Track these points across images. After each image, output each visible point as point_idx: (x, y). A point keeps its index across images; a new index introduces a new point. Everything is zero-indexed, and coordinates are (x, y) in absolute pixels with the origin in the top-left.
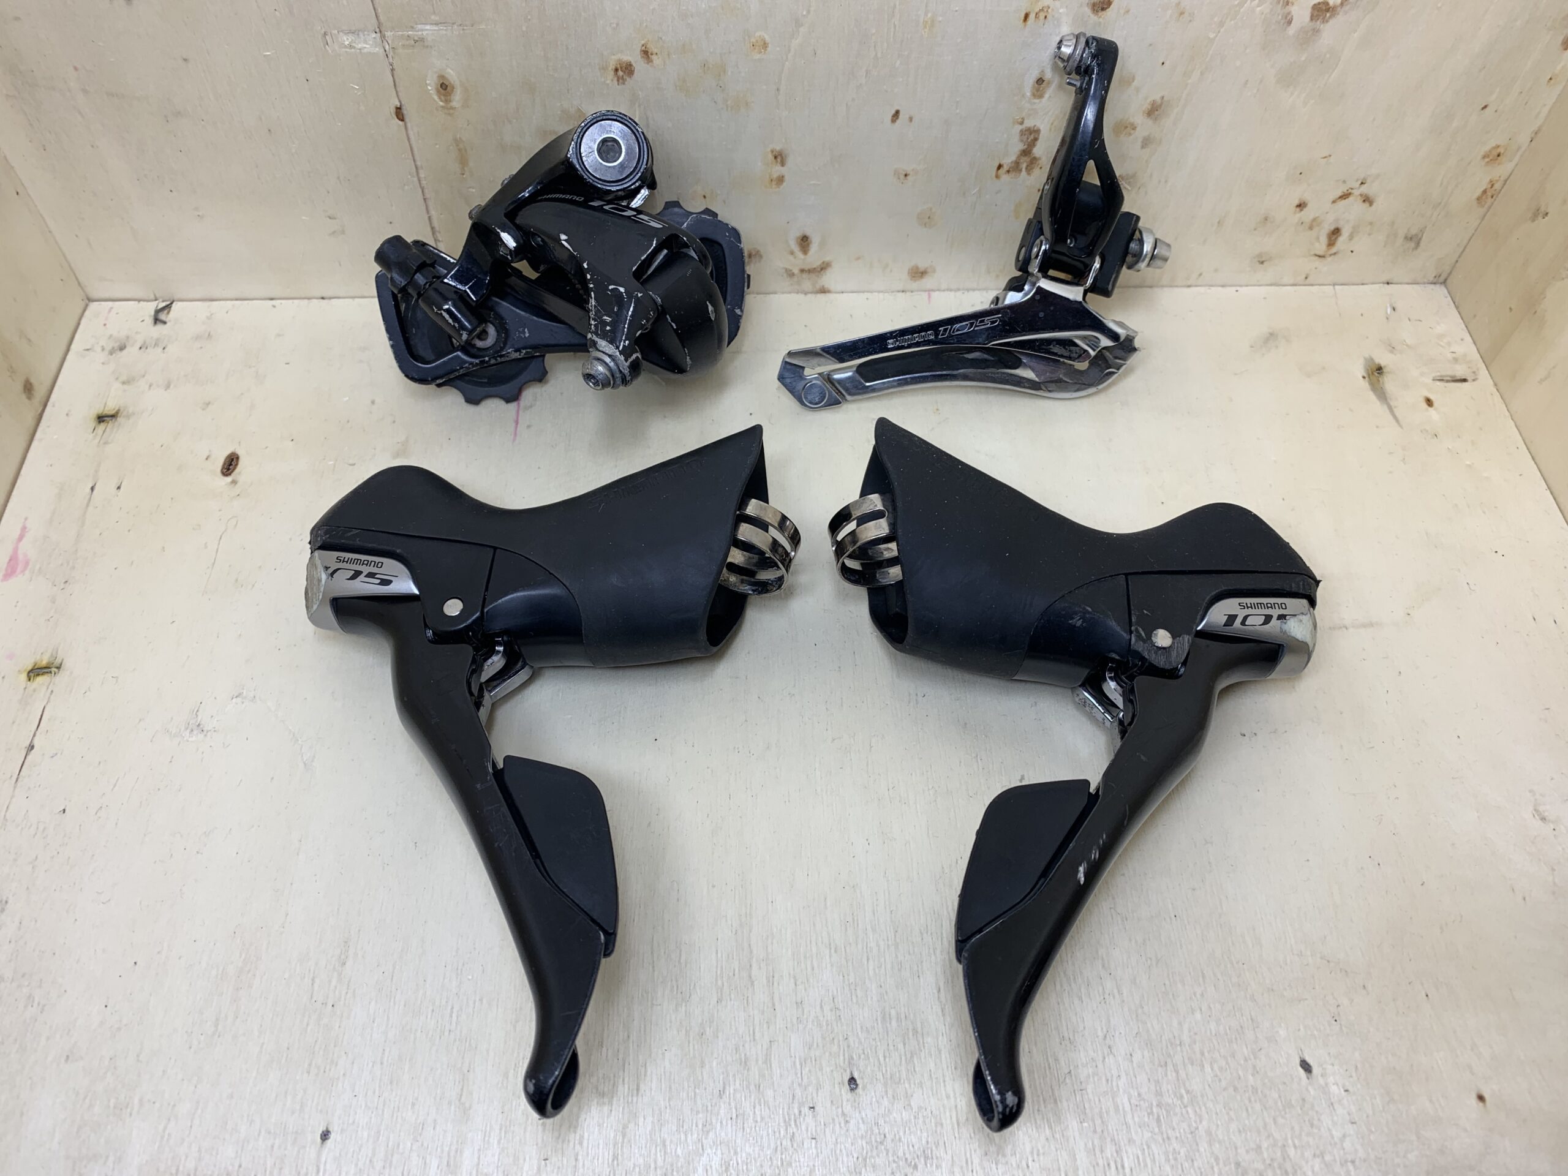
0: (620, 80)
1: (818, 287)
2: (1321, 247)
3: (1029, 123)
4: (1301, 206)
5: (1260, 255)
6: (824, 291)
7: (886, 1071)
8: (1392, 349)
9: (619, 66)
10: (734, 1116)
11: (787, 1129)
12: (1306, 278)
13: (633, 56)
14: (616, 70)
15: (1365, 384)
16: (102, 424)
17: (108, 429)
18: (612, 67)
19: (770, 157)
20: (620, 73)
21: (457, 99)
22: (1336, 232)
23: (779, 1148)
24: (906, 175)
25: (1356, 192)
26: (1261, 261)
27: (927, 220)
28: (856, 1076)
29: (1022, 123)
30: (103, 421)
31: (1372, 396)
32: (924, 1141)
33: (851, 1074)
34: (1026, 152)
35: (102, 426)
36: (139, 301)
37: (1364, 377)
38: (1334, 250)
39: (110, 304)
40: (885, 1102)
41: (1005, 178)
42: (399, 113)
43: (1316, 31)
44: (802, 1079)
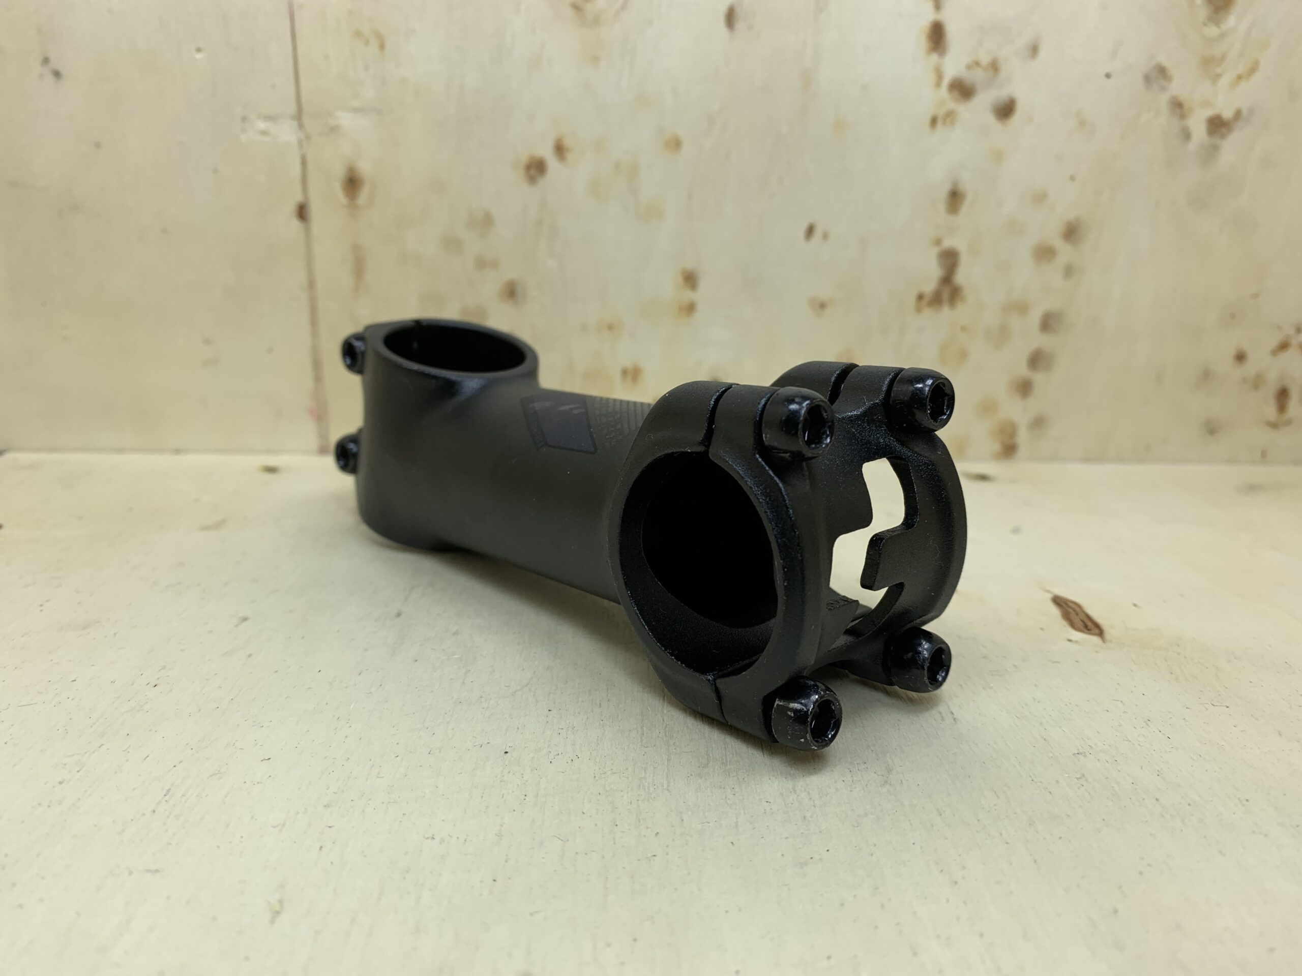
0: (532, 180)
2: (1270, 411)
3: (948, 243)
4: (1241, 357)
5: (1208, 423)
9: (531, 163)
12: (1264, 454)
13: (546, 152)
14: (528, 167)
18: (524, 164)
19: (680, 279)
20: (533, 172)
21: (363, 197)
22: (1283, 395)
24: (823, 306)
25: (1294, 342)
26: (1211, 429)
29: (938, 242)
34: (947, 279)
38: (1287, 417)
41: (928, 312)
42: (302, 212)
43: (1215, 148)
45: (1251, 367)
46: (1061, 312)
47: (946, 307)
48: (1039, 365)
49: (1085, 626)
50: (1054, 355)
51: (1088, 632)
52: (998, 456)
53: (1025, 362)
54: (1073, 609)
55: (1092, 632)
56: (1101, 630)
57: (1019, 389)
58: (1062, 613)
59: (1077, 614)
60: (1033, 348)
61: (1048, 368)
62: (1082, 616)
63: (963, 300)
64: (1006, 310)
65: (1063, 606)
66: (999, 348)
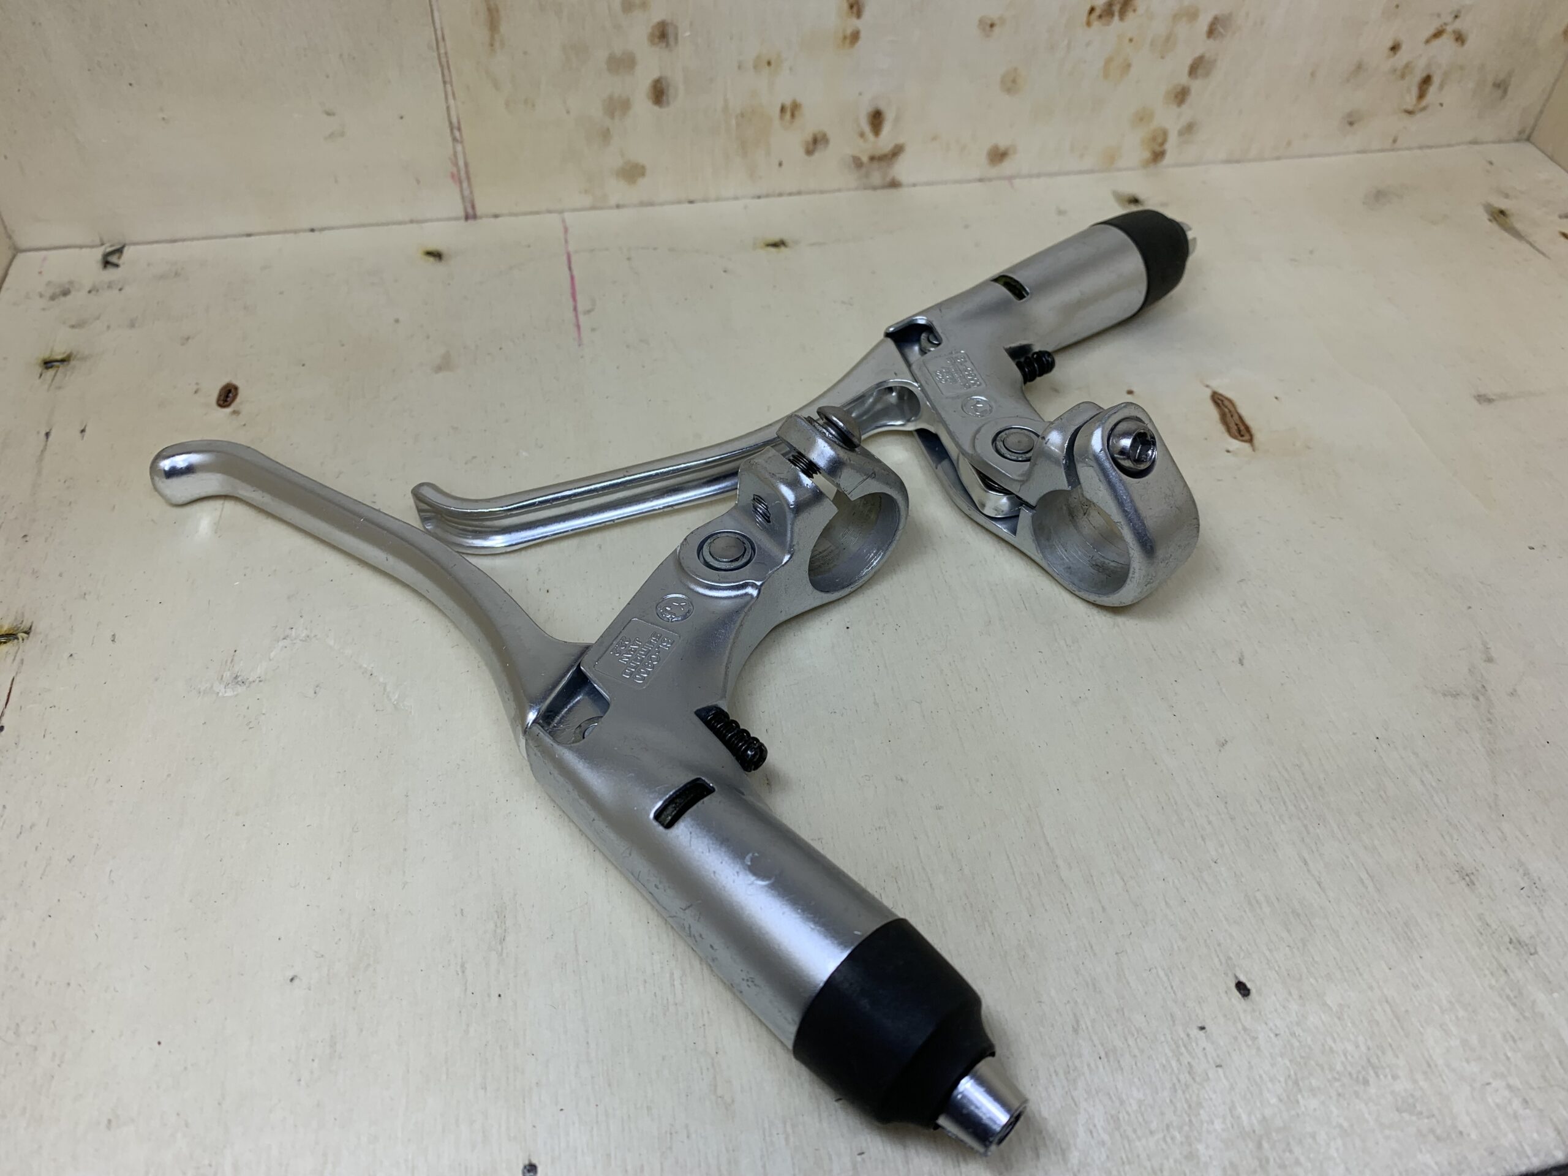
1: (888, 179)
2: (1410, 100)
4: (1395, 48)
5: (1350, 115)
6: (894, 184)
7: (1279, 967)
8: (1507, 196)
10: (1103, 1055)
11: (1178, 1060)
12: (1395, 141)
15: (1494, 227)
16: (50, 370)
17: (58, 374)
19: (845, 7)
22: (1427, 81)
23: (1178, 1086)
24: (992, 25)
25: (1449, 29)
26: (1352, 121)
27: (1011, 84)
28: (1243, 979)
30: (52, 367)
31: (1506, 235)
32: (1363, 1048)
33: (1236, 977)
35: (51, 373)
36: (81, 247)
37: (1490, 220)
38: (1424, 103)
39: (44, 253)
40: (1294, 1006)
41: (1096, 24)
44: (1174, 993)
45: (1403, 57)
46: (1230, 14)
47: (1116, 18)
48: (1200, 71)
49: (1239, 431)
50: (1215, 61)
51: (1241, 438)
52: (1146, 164)
53: (1186, 70)
54: (1229, 409)
55: (1244, 438)
56: (1251, 436)
57: (1176, 97)
58: (1220, 415)
59: (1232, 416)
60: (1197, 55)
61: (1207, 74)
62: (1236, 417)
63: (1134, 11)
64: (1176, 17)
65: (1221, 405)
66: (1162, 57)
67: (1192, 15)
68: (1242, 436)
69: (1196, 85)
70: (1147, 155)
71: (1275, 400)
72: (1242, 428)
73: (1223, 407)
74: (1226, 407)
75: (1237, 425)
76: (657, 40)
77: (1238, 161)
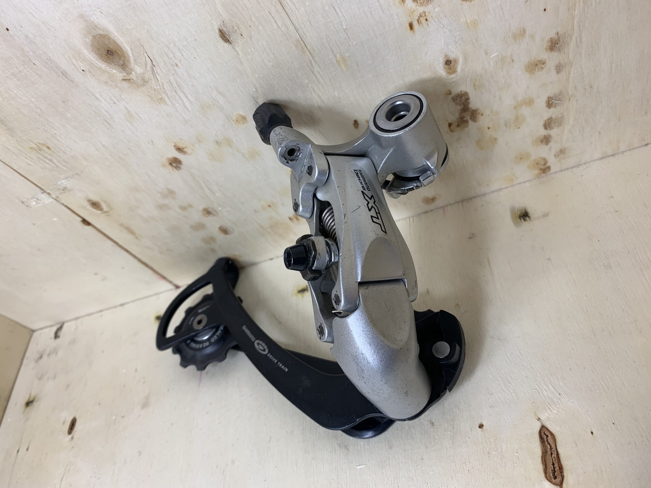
0: (178, 168)
9: (170, 162)
13: (174, 154)
14: (171, 164)
16: (28, 407)
17: (29, 411)
18: (167, 164)
20: (174, 165)
21: (105, 207)
29: (449, 93)
34: (464, 109)
41: (459, 130)
42: (85, 222)
46: (561, 93)
47: (471, 122)
48: (553, 125)
49: (554, 471)
50: (562, 117)
51: (554, 481)
52: (538, 176)
53: (542, 129)
54: (551, 447)
55: (557, 480)
56: (563, 477)
57: (542, 142)
58: (543, 453)
59: (552, 454)
60: (546, 118)
61: (560, 124)
62: (554, 455)
63: (482, 115)
64: (515, 108)
65: (546, 440)
66: (519, 128)
67: (530, 102)
68: (555, 478)
69: (554, 132)
70: (537, 172)
71: (591, 434)
72: (557, 468)
73: (546, 443)
74: (549, 444)
75: (553, 464)
76: (207, 215)
77: (612, 156)
